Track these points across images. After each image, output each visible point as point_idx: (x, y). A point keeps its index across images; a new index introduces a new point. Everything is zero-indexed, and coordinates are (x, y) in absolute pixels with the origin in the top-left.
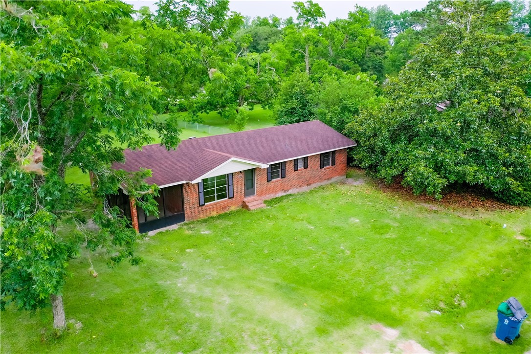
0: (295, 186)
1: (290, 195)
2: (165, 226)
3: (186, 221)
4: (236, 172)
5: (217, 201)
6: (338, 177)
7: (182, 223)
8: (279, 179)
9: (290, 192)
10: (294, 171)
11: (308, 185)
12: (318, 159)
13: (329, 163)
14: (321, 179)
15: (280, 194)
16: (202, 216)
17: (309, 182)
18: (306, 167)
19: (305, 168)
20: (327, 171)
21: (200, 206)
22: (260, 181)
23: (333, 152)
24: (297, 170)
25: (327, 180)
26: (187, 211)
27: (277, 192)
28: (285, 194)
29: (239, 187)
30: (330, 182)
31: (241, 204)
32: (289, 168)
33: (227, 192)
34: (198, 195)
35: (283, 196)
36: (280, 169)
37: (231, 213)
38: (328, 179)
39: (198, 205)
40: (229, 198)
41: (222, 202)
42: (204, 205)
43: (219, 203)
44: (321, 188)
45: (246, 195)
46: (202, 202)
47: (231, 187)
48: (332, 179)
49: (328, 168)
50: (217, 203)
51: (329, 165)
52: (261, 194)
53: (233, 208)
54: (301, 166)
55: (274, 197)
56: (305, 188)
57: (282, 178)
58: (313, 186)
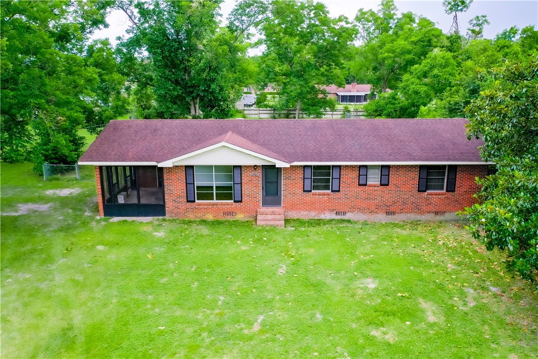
0: (361, 210)
1: (349, 221)
2: (138, 215)
3: (167, 217)
4: (249, 166)
5: (215, 201)
7: (160, 218)
8: (329, 192)
9: (349, 216)
10: (360, 185)
11: (388, 213)
12: (415, 175)
13: (442, 185)
14: (418, 210)
15: (328, 216)
16: (191, 216)
17: (392, 209)
18: (384, 184)
19: (381, 185)
20: (435, 199)
21: (188, 201)
22: (290, 188)
23: (450, 166)
24: (366, 185)
25: (433, 215)
26: (169, 205)
27: (323, 210)
28: (339, 217)
29: (253, 188)
30: (439, 218)
31: (254, 214)
32: (350, 178)
33: (233, 192)
34: (185, 187)
35: (332, 220)
36: (331, 178)
37: (236, 223)
38: (437, 213)
39: (186, 200)
40: (235, 201)
41: (222, 204)
42: (194, 201)
43: (217, 204)
44: (415, 224)
45: (265, 203)
46: (191, 197)
47: (238, 187)
48: (446, 214)
49: (436, 195)
50: (213, 204)
51: (443, 189)
52: (293, 207)
53: (240, 217)
54: (374, 179)
55: (316, 218)
56: (382, 217)
57: (332, 191)
58: (399, 218)
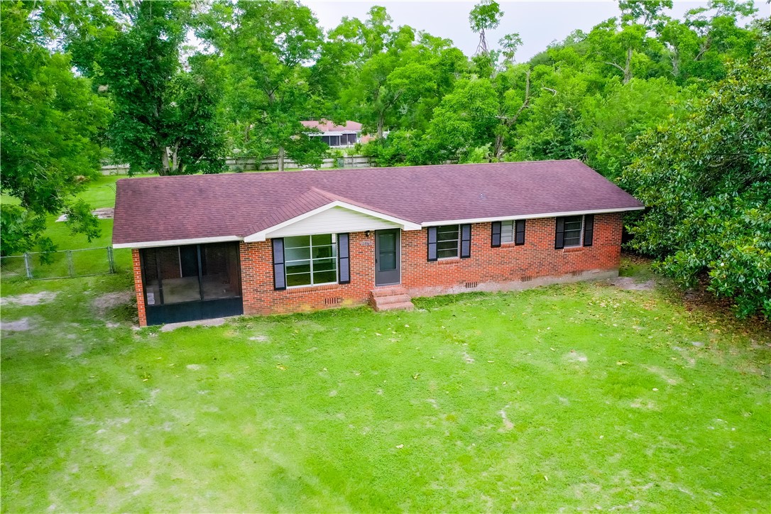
0: (493, 278)
1: (481, 294)
2: (201, 318)
3: (245, 315)
4: (359, 233)
5: (312, 285)
6: (597, 270)
7: (236, 317)
8: (457, 258)
9: (481, 287)
10: (492, 247)
11: (523, 279)
12: (551, 229)
13: (579, 239)
14: (555, 271)
15: (456, 290)
16: (281, 310)
17: (528, 273)
18: (520, 241)
19: (516, 244)
20: (572, 256)
21: (276, 289)
22: (411, 257)
23: (587, 216)
24: (499, 246)
25: (571, 275)
26: (248, 297)
27: (450, 283)
28: (469, 290)
29: (363, 262)
30: (578, 278)
31: (366, 297)
32: (481, 239)
33: (337, 270)
34: (271, 269)
35: (462, 294)
36: (459, 240)
37: (344, 313)
38: (574, 273)
39: (272, 288)
40: (341, 283)
41: (324, 288)
42: (285, 289)
43: (316, 289)
44: (555, 288)
45: (380, 281)
46: (280, 284)
47: (344, 262)
48: (584, 273)
49: (574, 251)
50: (312, 290)
51: (578, 243)
52: (413, 283)
53: (348, 303)
54: (508, 237)
55: (443, 294)
56: (517, 285)
57: (461, 257)
58: (536, 283)
